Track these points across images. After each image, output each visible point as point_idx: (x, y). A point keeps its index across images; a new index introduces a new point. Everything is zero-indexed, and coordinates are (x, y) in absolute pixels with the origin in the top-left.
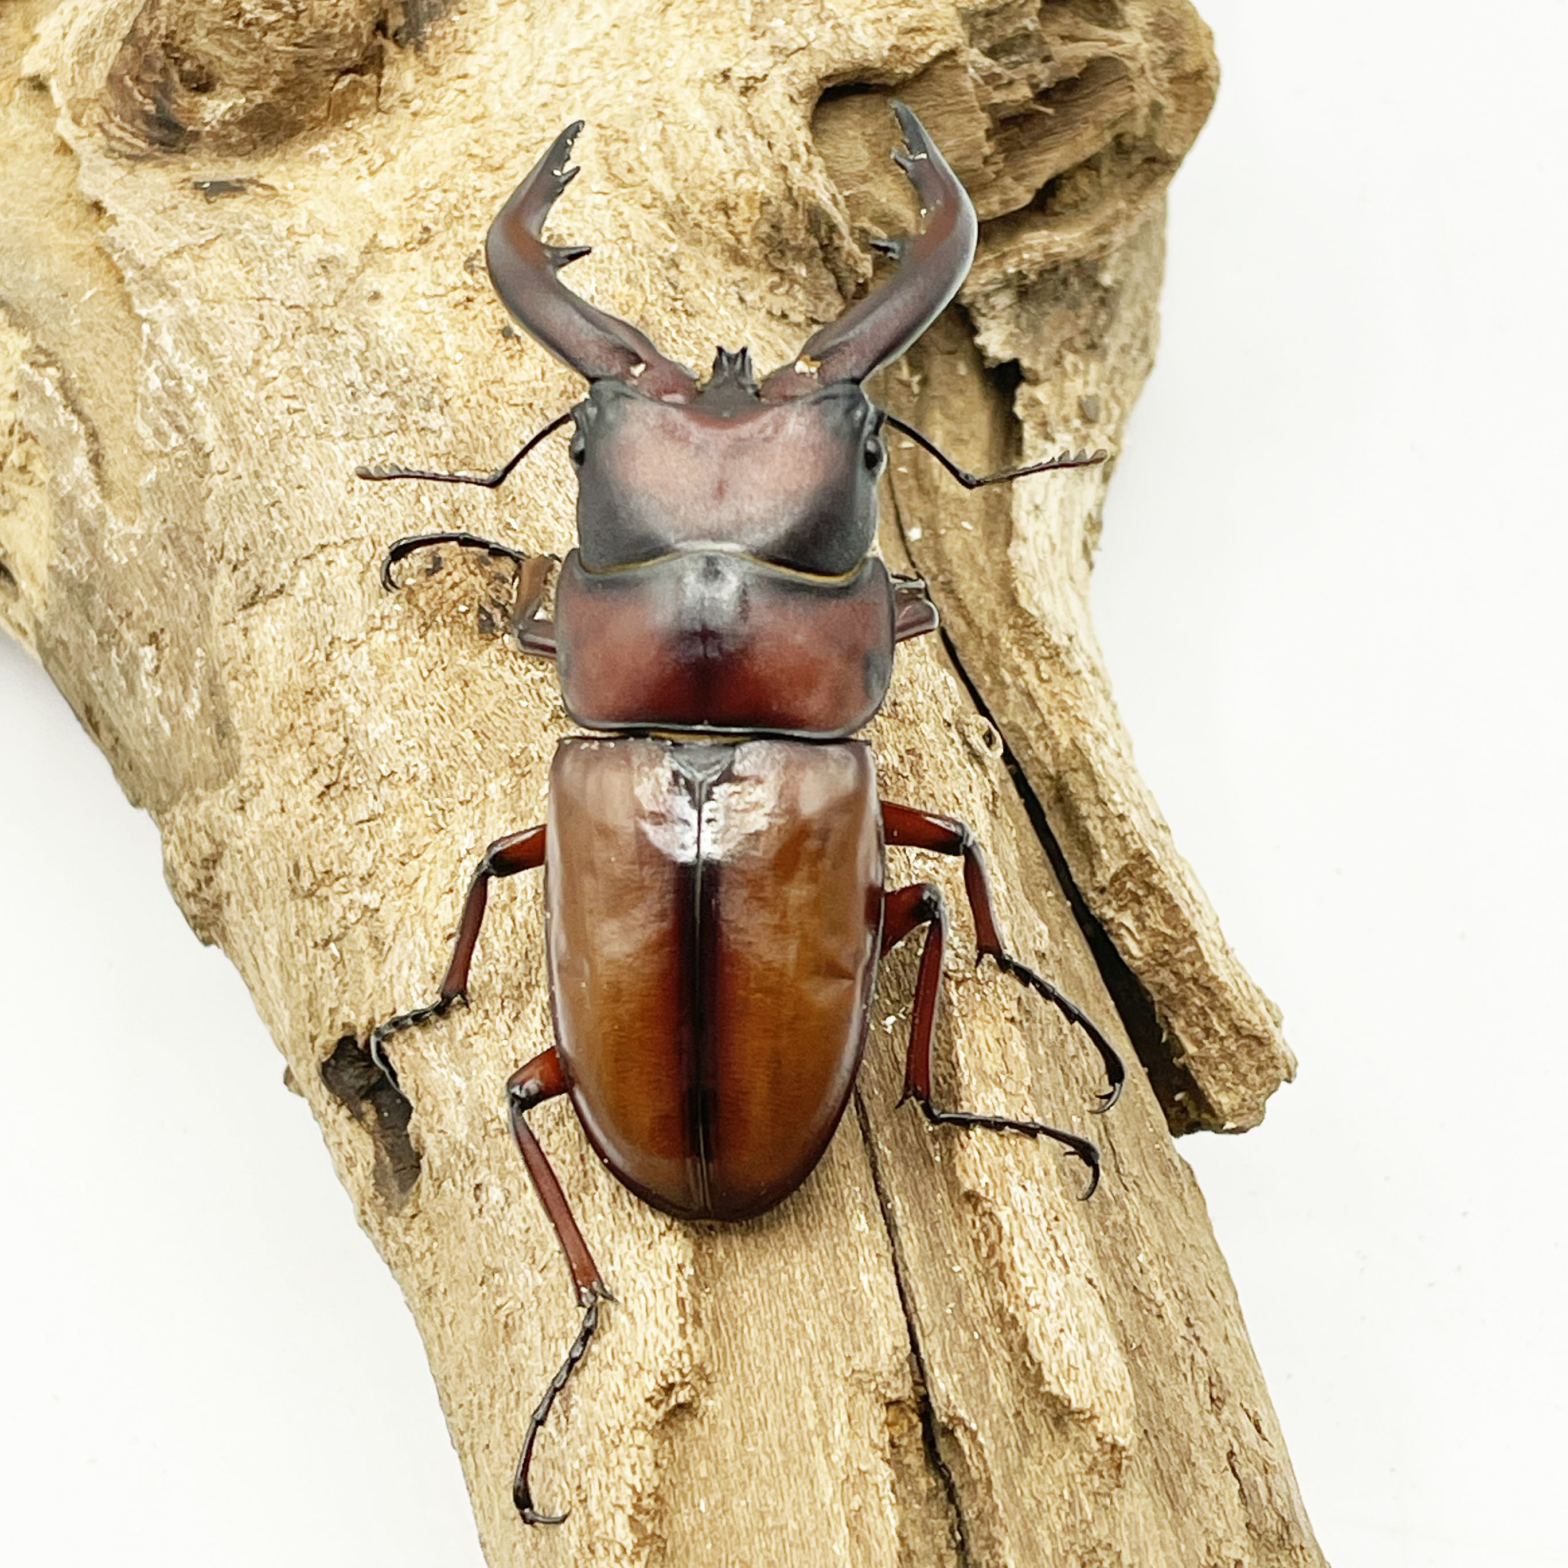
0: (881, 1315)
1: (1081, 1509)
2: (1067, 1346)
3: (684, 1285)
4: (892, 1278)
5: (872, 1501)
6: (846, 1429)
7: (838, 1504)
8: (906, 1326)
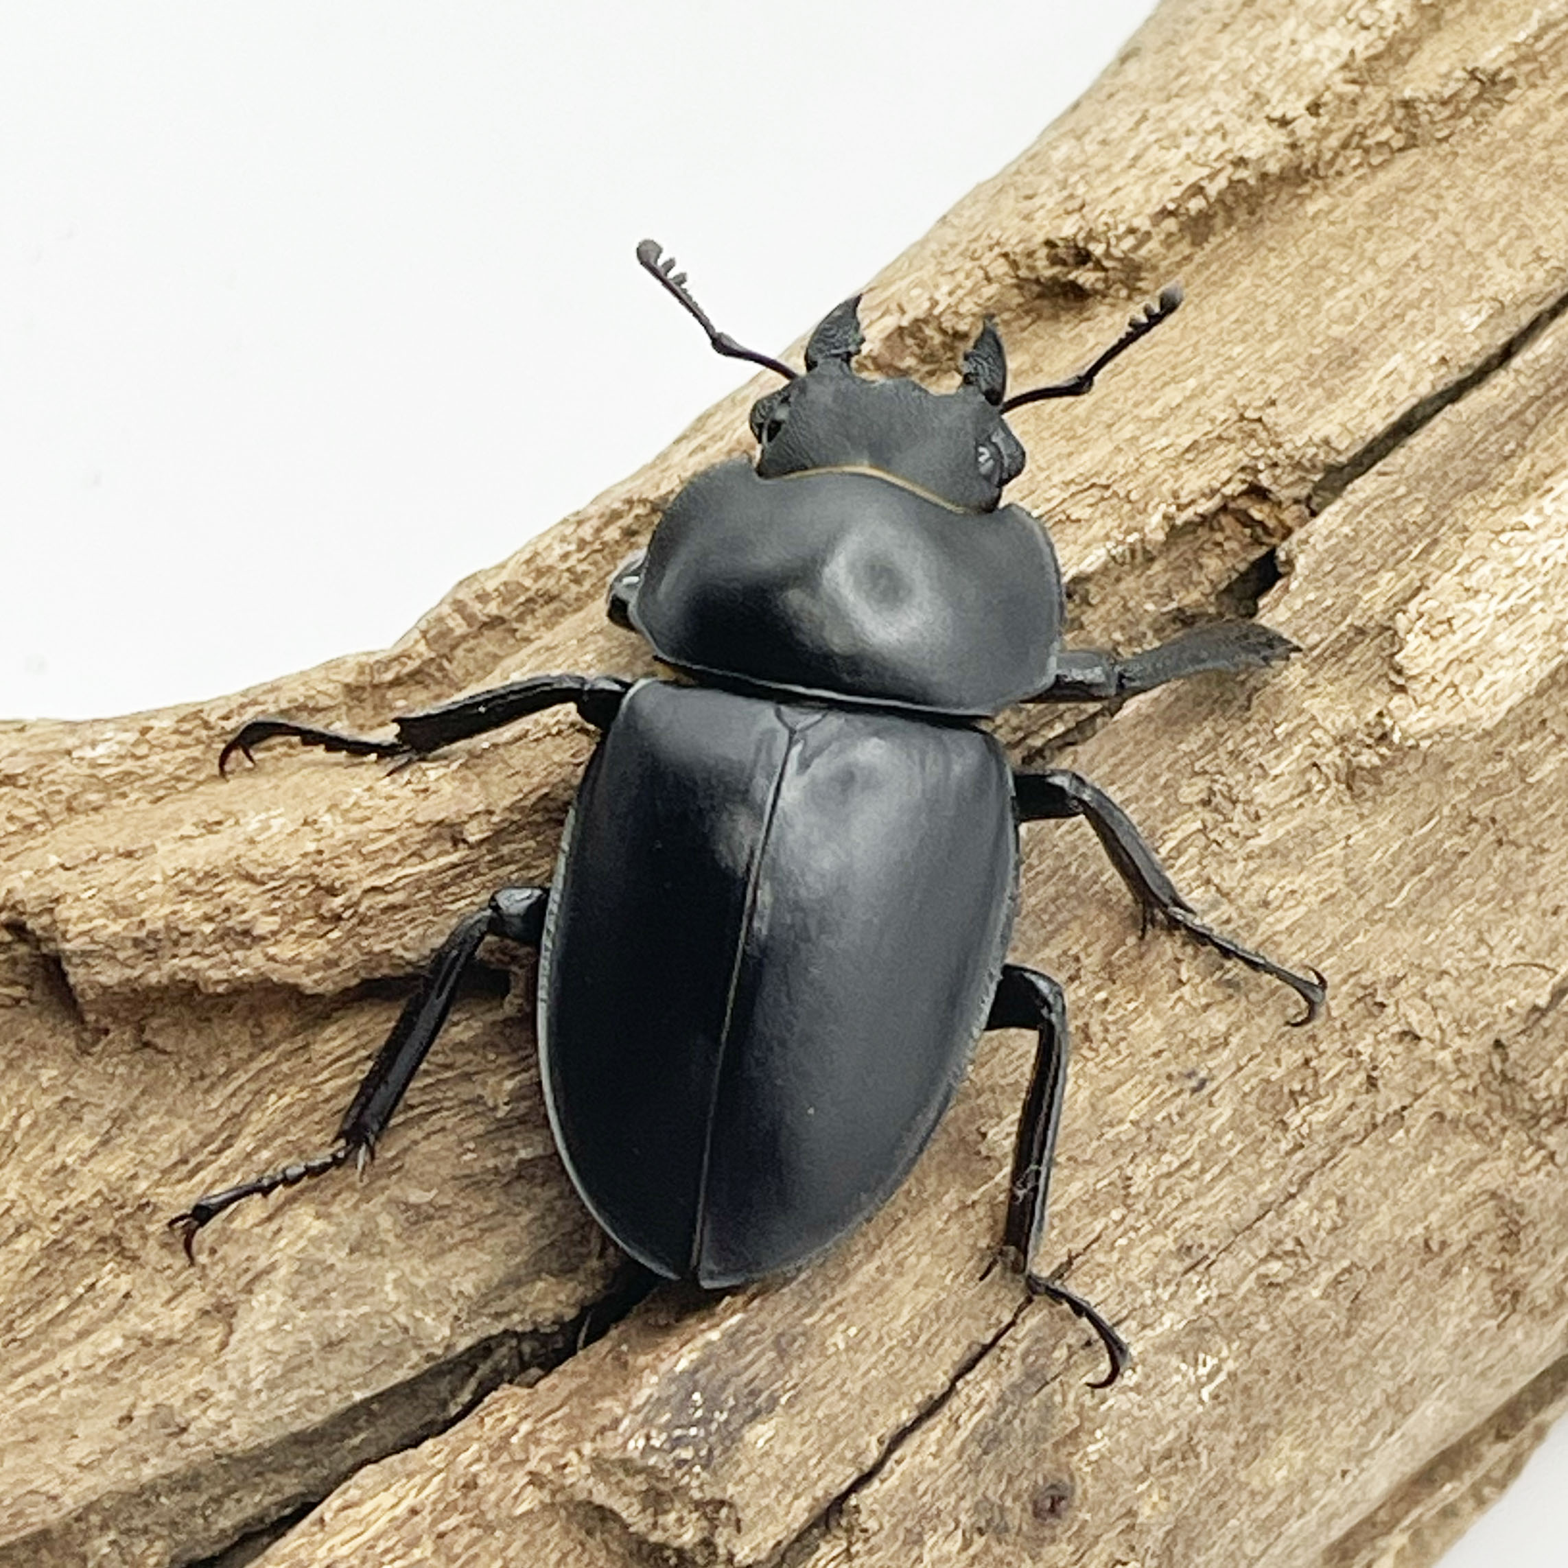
0: (1360, 404)
2: (1476, 605)
4: (1424, 390)
5: (1097, 530)
6: (1170, 453)
7: (1058, 495)
8: (1370, 438)
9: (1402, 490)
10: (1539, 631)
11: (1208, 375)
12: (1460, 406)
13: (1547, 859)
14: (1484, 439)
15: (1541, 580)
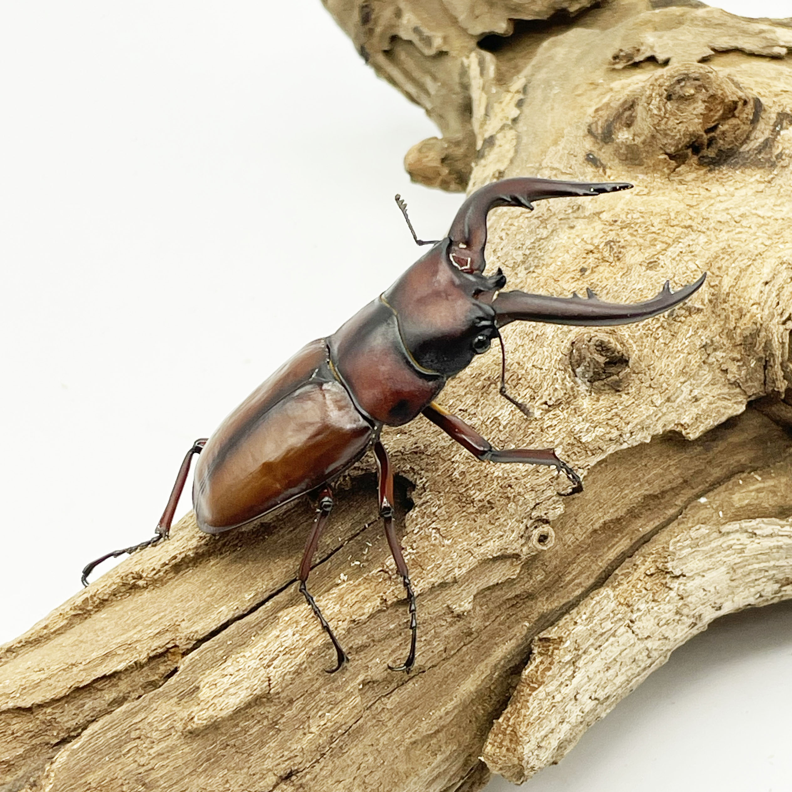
0: (209, 620)
1: (163, 724)
2: (225, 679)
3: (183, 555)
4: (229, 617)
5: (124, 657)
6: (152, 635)
7: (115, 646)
8: (210, 631)
9: (217, 646)
10: (244, 688)
11: (167, 612)
12: (240, 621)
13: (252, 758)
14: (246, 631)
15: (247, 672)
